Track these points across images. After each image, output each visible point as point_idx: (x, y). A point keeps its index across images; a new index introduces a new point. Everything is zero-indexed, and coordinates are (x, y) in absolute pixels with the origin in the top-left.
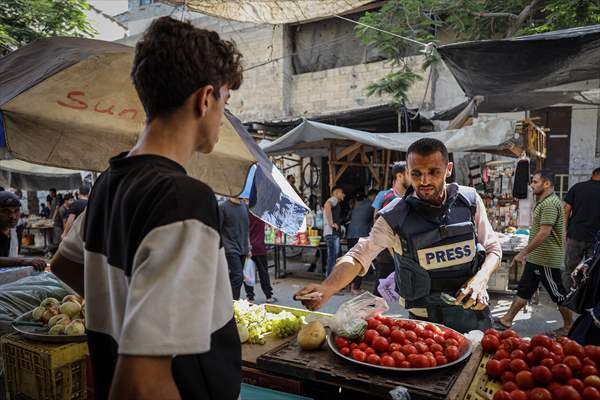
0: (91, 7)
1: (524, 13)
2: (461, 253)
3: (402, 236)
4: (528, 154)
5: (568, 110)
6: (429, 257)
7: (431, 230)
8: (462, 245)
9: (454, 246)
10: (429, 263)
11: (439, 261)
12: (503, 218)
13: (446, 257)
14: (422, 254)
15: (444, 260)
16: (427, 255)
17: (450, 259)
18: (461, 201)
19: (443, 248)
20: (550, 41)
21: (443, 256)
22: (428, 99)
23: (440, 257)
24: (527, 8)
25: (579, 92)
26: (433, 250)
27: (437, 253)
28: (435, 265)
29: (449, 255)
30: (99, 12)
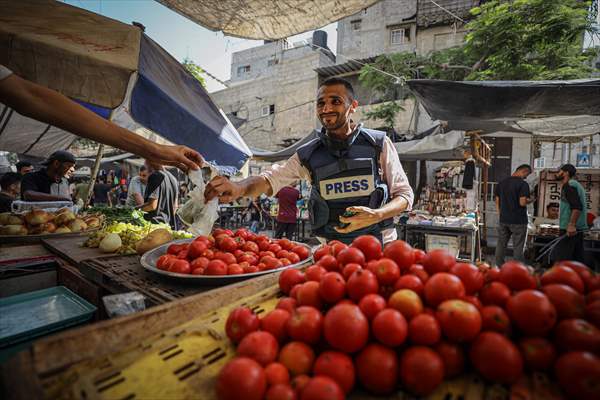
0: (204, 71)
1: (475, 66)
2: (358, 186)
3: (310, 169)
4: (474, 157)
5: (510, 140)
6: (329, 188)
7: (332, 162)
8: (359, 178)
9: (352, 179)
10: (328, 193)
11: (336, 192)
12: (458, 207)
13: (343, 189)
14: (323, 185)
15: (341, 192)
16: (327, 186)
17: (346, 191)
18: (367, 140)
19: (341, 180)
20: (490, 87)
21: (339, 188)
22: (412, 128)
23: (338, 188)
24: (478, 63)
25: (515, 122)
26: (332, 182)
27: (336, 184)
28: (333, 196)
29: (346, 187)
30: (209, 75)
